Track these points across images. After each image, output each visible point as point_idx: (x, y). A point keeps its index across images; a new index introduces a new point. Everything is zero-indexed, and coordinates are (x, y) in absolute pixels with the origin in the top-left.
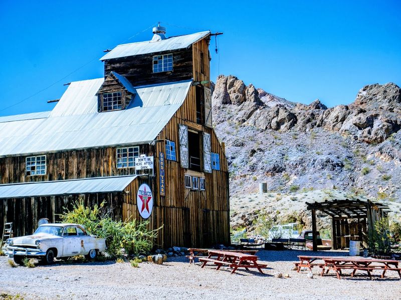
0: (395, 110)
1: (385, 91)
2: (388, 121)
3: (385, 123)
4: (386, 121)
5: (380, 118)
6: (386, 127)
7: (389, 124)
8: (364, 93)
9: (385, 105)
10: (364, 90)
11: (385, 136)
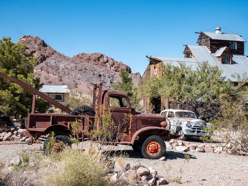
0: (41, 50)
1: (35, 40)
2: (41, 55)
3: (40, 56)
4: (40, 55)
5: (36, 53)
6: (41, 58)
7: (42, 57)
8: (24, 39)
9: (37, 47)
10: (24, 38)
11: (40, 62)
